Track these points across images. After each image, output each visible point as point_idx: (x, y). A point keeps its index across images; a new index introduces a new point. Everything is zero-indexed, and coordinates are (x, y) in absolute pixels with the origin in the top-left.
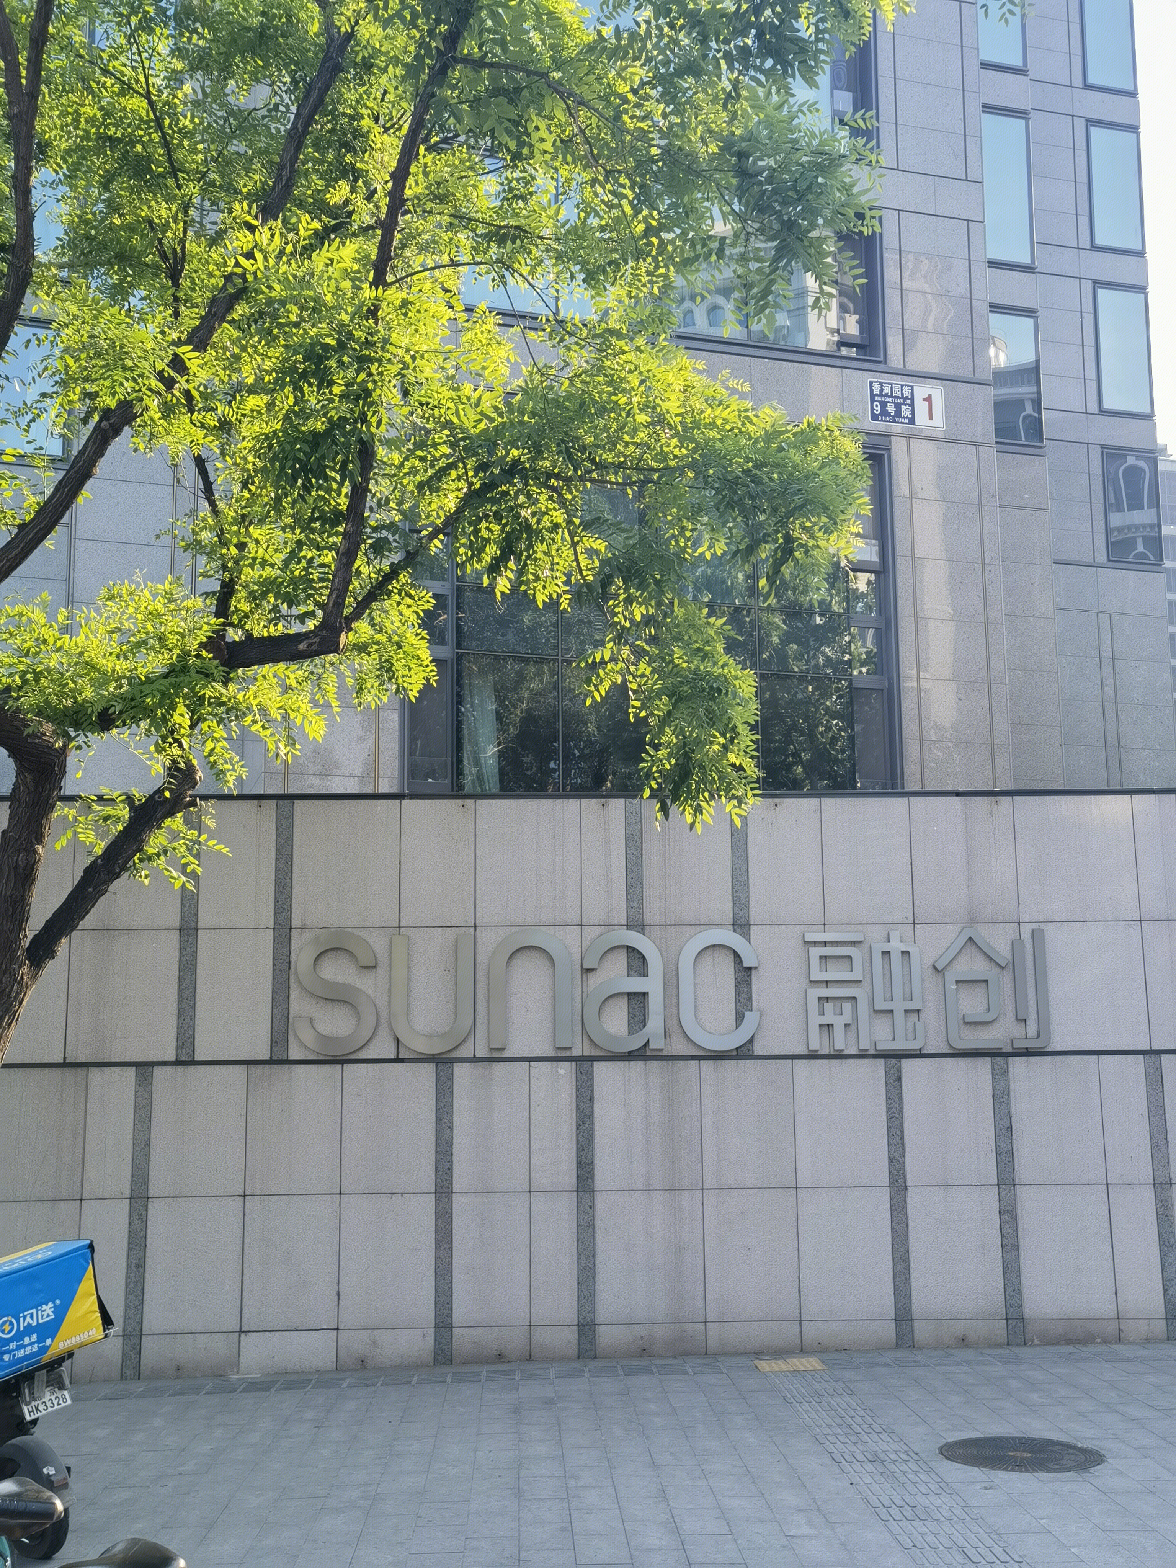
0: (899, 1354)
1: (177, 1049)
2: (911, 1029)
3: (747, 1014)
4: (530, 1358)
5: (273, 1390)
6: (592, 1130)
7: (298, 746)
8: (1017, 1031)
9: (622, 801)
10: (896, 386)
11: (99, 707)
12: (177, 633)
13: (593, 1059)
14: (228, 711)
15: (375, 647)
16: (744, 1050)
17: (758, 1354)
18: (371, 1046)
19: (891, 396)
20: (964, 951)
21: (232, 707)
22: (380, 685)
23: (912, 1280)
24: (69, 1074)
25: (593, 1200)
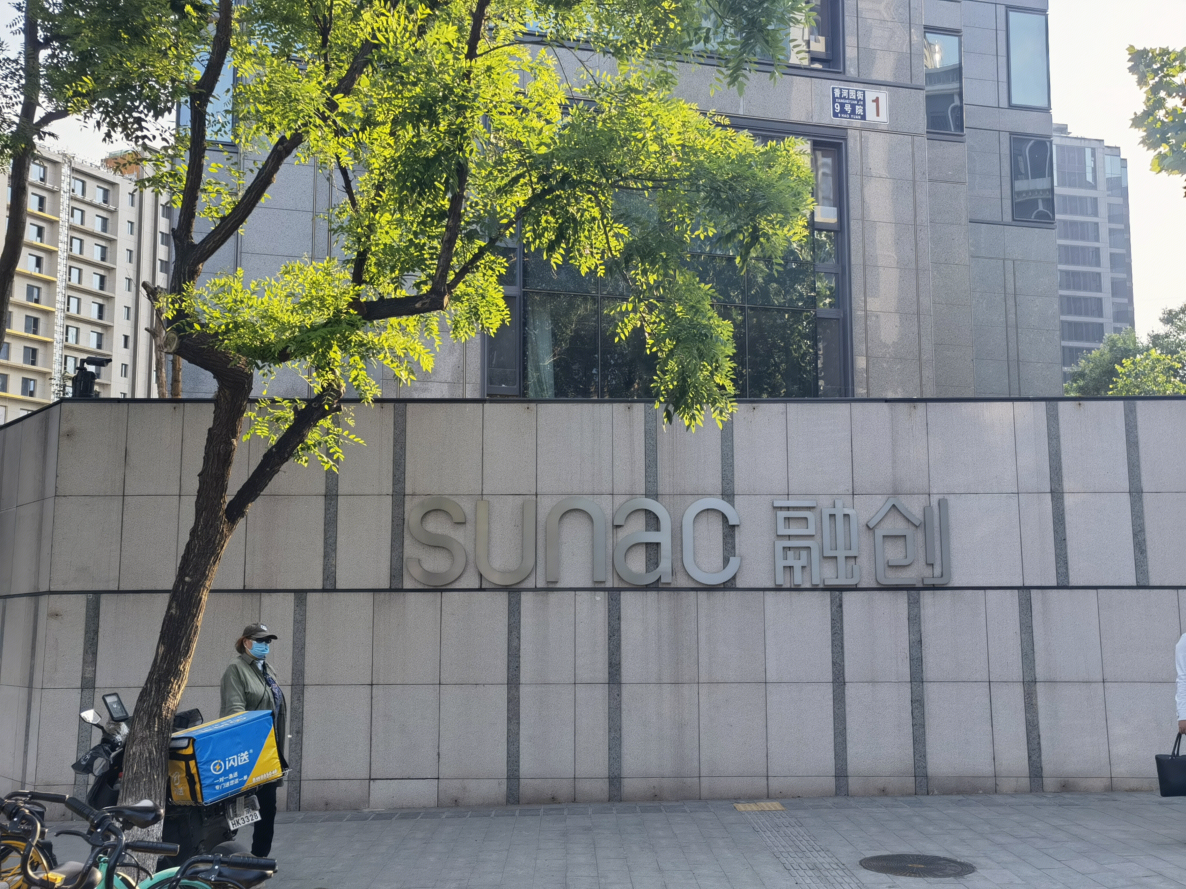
0: (836, 800)
1: (324, 580)
2: (850, 570)
3: (732, 559)
4: (574, 801)
5: (394, 819)
6: (620, 640)
8: (927, 572)
9: (642, 405)
10: (852, 90)
12: (333, 296)
13: (620, 590)
14: (367, 351)
16: (729, 584)
17: (737, 799)
18: (462, 579)
19: (848, 98)
20: (889, 515)
21: (371, 348)
22: (469, 325)
23: (848, 749)
24: (248, 597)
25: (620, 690)
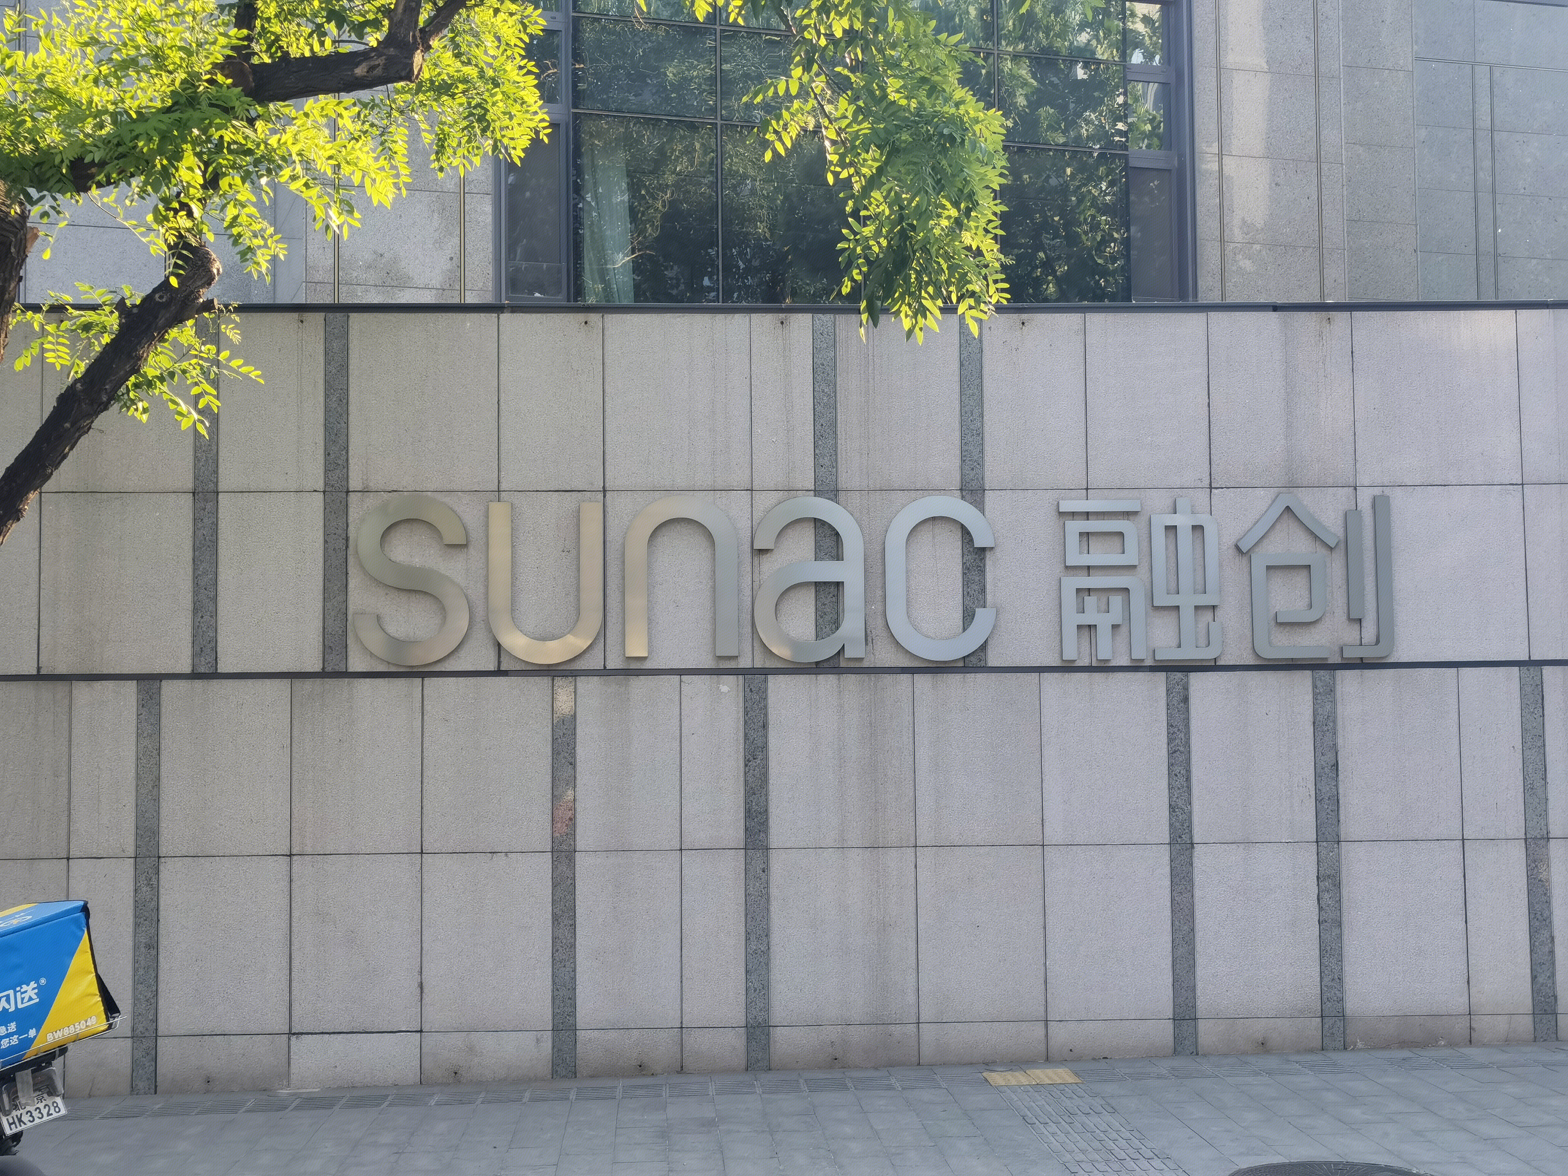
0: (1177, 1062)
1: (194, 656)
2: (1204, 632)
3: (979, 611)
4: (682, 1070)
5: (337, 1108)
7: (357, 215)
8: (1350, 635)
9: (808, 317)
11: (70, 156)
13: (765, 672)
14: (257, 163)
15: (461, 87)
16: (974, 660)
17: (989, 1064)
18: (462, 653)
20: (1278, 527)
21: (262, 157)
22: (469, 141)
23: (1198, 967)
24: (46, 690)
25: (767, 862)
